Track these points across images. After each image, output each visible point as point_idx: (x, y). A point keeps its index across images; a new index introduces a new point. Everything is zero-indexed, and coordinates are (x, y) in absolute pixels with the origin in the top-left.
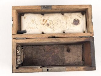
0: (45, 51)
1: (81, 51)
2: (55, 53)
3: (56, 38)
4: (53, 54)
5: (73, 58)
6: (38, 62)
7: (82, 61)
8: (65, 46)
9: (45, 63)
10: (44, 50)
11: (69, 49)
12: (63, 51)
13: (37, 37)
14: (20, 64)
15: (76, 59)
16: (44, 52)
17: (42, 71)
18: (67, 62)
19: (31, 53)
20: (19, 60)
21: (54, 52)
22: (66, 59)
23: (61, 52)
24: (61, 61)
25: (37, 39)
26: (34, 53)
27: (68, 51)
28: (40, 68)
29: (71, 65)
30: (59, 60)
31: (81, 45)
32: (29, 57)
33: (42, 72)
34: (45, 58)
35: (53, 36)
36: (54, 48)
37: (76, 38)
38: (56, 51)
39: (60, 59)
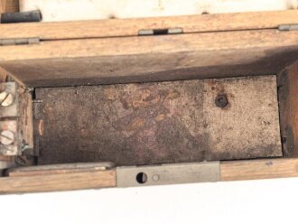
0: (126, 106)
1: (275, 100)
2: (169, 112)
3: (174, 37)
4: (160, 117)
5: (242, 133)
6: (100, 150)
7: (280, 143)
8: (207, 86)
9: (129, 153)
10: (121, 100)
11: (225, 96)
12: (199, 105)
13: (89, 35)
14: (15, 153)
15: (253, 136)
16: (122, 109)
17: (113, 184)
18: (219, 148)
19: (70, 118)
20: (11, 136)
21: (166, 111)
22: (214, 137)
23: (193, 109)
24: (194, 145)
25: (89, 42)
26: (83, 115)
27: (223, 102)
28: (107, 169)
29: (234, 160)
30: (186, 140)
31: (274, 78)
32: (63, 132)
33: (116, 186)
34: (128, 136)
35: (160, 27)
36: (164, 94)
37: (263, 35)
38: (173, 103)
39: (188, 136)
